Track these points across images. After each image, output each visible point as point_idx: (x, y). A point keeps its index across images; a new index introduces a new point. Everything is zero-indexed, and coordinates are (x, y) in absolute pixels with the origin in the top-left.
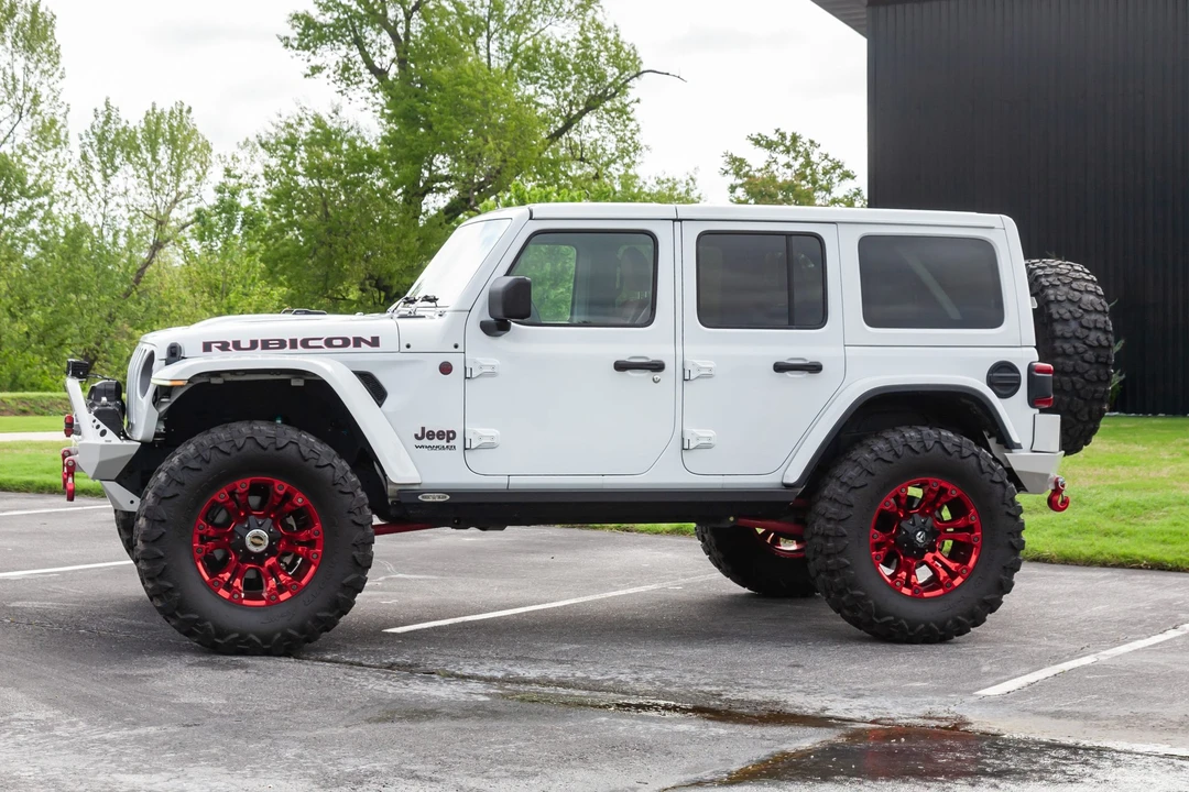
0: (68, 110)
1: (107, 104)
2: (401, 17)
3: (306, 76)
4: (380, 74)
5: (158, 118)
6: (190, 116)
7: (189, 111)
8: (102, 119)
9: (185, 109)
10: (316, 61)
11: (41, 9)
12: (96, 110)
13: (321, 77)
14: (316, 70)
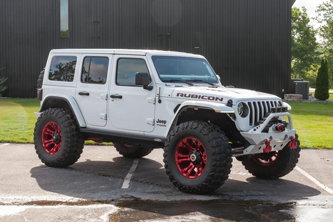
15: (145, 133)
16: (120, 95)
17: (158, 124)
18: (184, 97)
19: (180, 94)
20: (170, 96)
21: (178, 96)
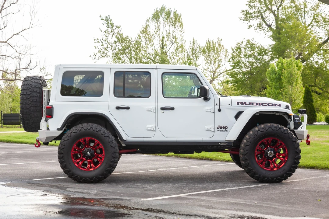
0: (185, 42)
1: (194, 40)
2: (276, 9)
3: (248, 28)
4: (269, 26)
5: (210, 43)
6: (221, 41)
7: (221, 40)
8: (192, 44)
9: (220, 39)
10: (249, 24)
11: (177, 13)
12: (190, 42)
13: (252, 28)
14: (250, 26)
15: (203, 139)
16: (171, 106)
17: (218, 130)
18: (245, 105)
19: (240, 103)
20: (230, 105)
21: (239, 104)
